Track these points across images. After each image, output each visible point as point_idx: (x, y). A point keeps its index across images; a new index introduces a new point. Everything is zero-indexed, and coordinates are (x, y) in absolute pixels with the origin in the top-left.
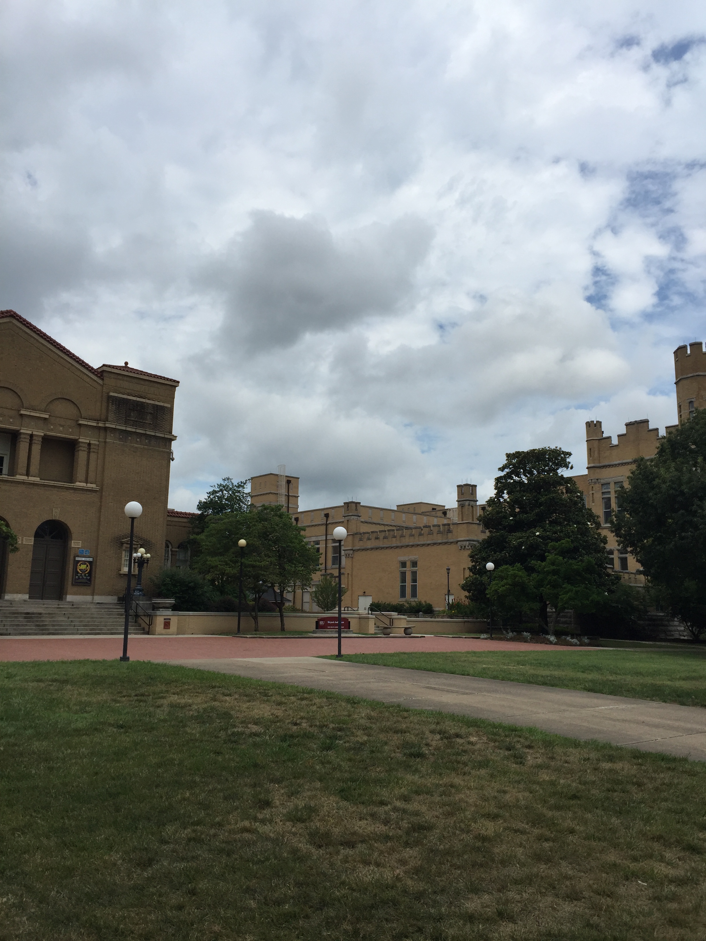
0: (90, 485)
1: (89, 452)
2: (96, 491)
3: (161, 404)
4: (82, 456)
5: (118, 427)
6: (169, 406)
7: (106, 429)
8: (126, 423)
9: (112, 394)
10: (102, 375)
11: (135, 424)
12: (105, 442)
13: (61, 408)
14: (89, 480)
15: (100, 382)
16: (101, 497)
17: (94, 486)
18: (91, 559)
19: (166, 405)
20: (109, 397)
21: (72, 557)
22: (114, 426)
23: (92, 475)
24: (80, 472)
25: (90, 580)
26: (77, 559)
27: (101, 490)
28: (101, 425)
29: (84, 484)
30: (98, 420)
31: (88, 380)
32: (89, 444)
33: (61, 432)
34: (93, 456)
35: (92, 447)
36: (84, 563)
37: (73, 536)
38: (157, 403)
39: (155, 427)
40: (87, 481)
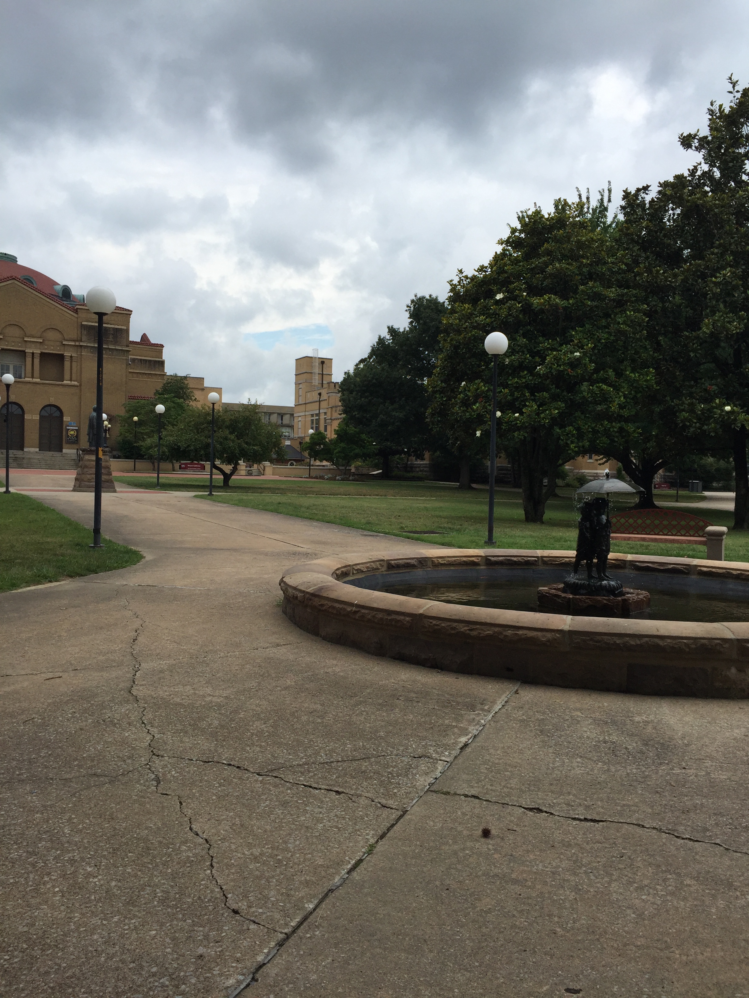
0: (73, 383)
1: (71, 362)
2: (77, 386)
3: (120, 327)
4: (67, 364)
5: (89, 345)
6: (125, 328)
7: (81, 346)
9: (83, 323)
10: (77, 311)
12: (81, 355)
13: (51, 335)
14: (73, 379)
15: (76, 315)
16: (81, 390)
17: (76, 383)
18: (77, 428)
19: (123, 327)
20: (82, 325)
21: (64, 426)
22: (85, 344)
23: (74, 376)
24: (67, 375)
25: (77, 440)
26: (68, 428)
27: (81, 385)
28: (77, 344)
29: (69, 382)
30: (75, 341)
31: (68, 315)
32: (71, 357)
33: (52, 350)
34: (74, 364)
35: (73, 358)
36: (72, 430)
37: (65, 414)
38: (116, 327)
39: (116, 343)
40: (71, 380)
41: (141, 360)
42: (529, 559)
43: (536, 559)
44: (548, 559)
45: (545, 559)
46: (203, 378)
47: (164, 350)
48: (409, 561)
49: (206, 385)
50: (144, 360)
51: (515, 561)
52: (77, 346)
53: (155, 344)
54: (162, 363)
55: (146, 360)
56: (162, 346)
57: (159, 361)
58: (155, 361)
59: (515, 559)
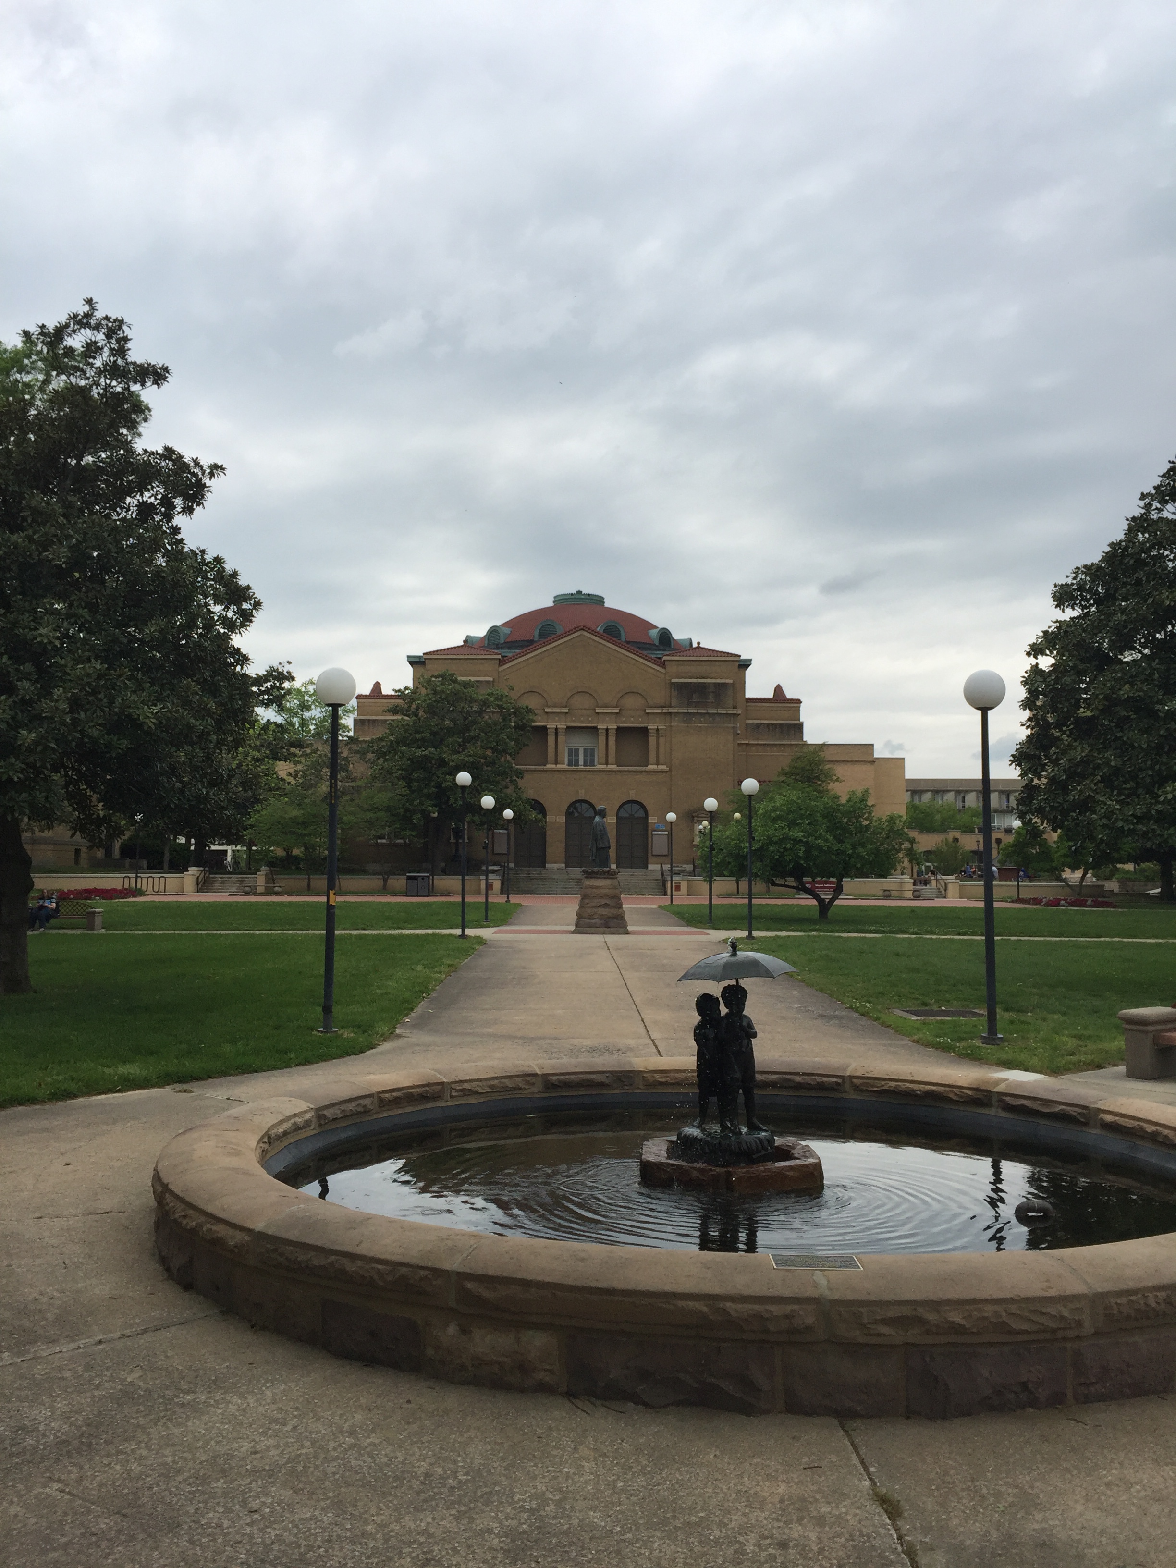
0: (660, 767)
1: (658, 738)
2: (666, 772)
3: (723, 681)
4: (652, 741)
5: (681, 711)
7: (670, 714)
8: (689, 705)
9: (673, 680)
10: (664, 664)
11: (697, 705)
12: (671, 726)
13: (630, 702)
14: (660, 762)
15: (663, 670)
16: (671, 777)
17: (664, 767)
18: (667, 833)
20: (672, 683)
21: (649, 831)
22: (676, 711)
23: (661, 757)
24: (652, 756)
26: (654, 833)
27: (670, 770)
28: (665, 711)
29: (655, 767)
30: (662, 707)
31: (652, 671)
32: (658, 730)
33: (632, 723)
34: (662, 740)
35: (660, 732)
36: (661, 836)
37: (650, 813)
38: (718, 681)
39: (718, 704)
40: (658, 764)
41: (768, 725)
42: (825, 1079)
43: (839, 1081)
44: (861, 1081)
45: (855, 1081)
46: (872, 745)
47: (802, 707)
48: (594, 1076)
49: (876, 755)
50: (772, 724)
51: (799, 1083)
52: (665, 713)
53: (792, 700)
54: (800, 727)
55: (776, 725)
56: (799, 702)
57: (795, 725)
58: (789, 726)
59: (798, 1079)
